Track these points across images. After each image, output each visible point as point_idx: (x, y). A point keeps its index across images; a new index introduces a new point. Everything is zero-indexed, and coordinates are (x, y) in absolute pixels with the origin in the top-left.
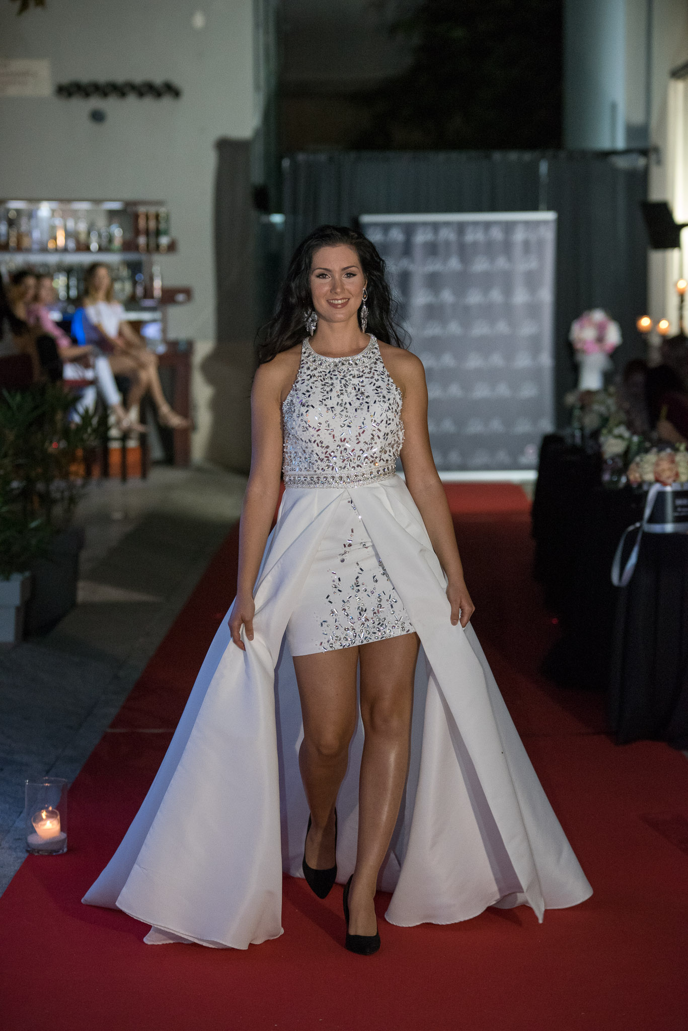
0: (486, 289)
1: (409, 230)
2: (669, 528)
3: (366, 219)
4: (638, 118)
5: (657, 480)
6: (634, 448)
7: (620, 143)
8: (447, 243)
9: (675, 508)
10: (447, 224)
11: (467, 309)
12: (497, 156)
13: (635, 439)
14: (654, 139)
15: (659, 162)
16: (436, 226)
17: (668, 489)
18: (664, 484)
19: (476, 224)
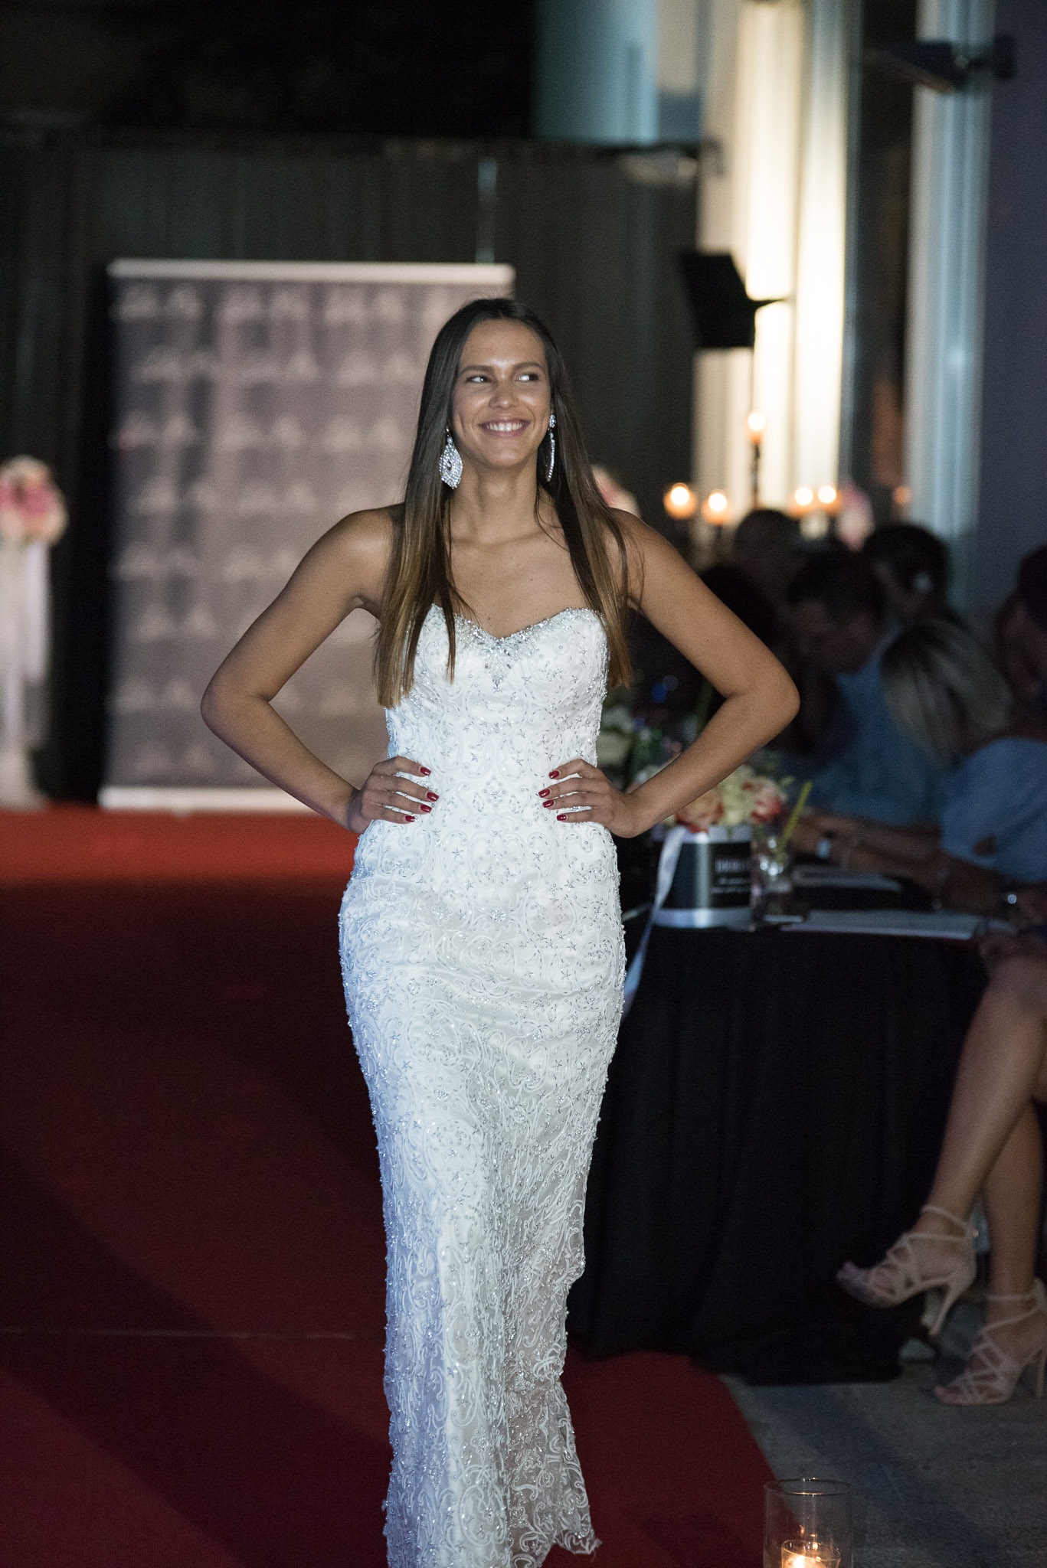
0: (368, 419)
1: (211, 292)
2: (702, 918)
3: (124, 268)
4: (681, 80)
5: (680, 822)
6: (643, 753)
7: (646, 131)
8: (289, 325)
9: (715, 877)
10: (288, 285)
11: (326, 460)
12: (394, 149)
13: (646, 735)
14: (713, 124)
15: (721, 171)
16: (266, 289)
17: (702, 839)
18: (694, 829)
19: (347, 286)
